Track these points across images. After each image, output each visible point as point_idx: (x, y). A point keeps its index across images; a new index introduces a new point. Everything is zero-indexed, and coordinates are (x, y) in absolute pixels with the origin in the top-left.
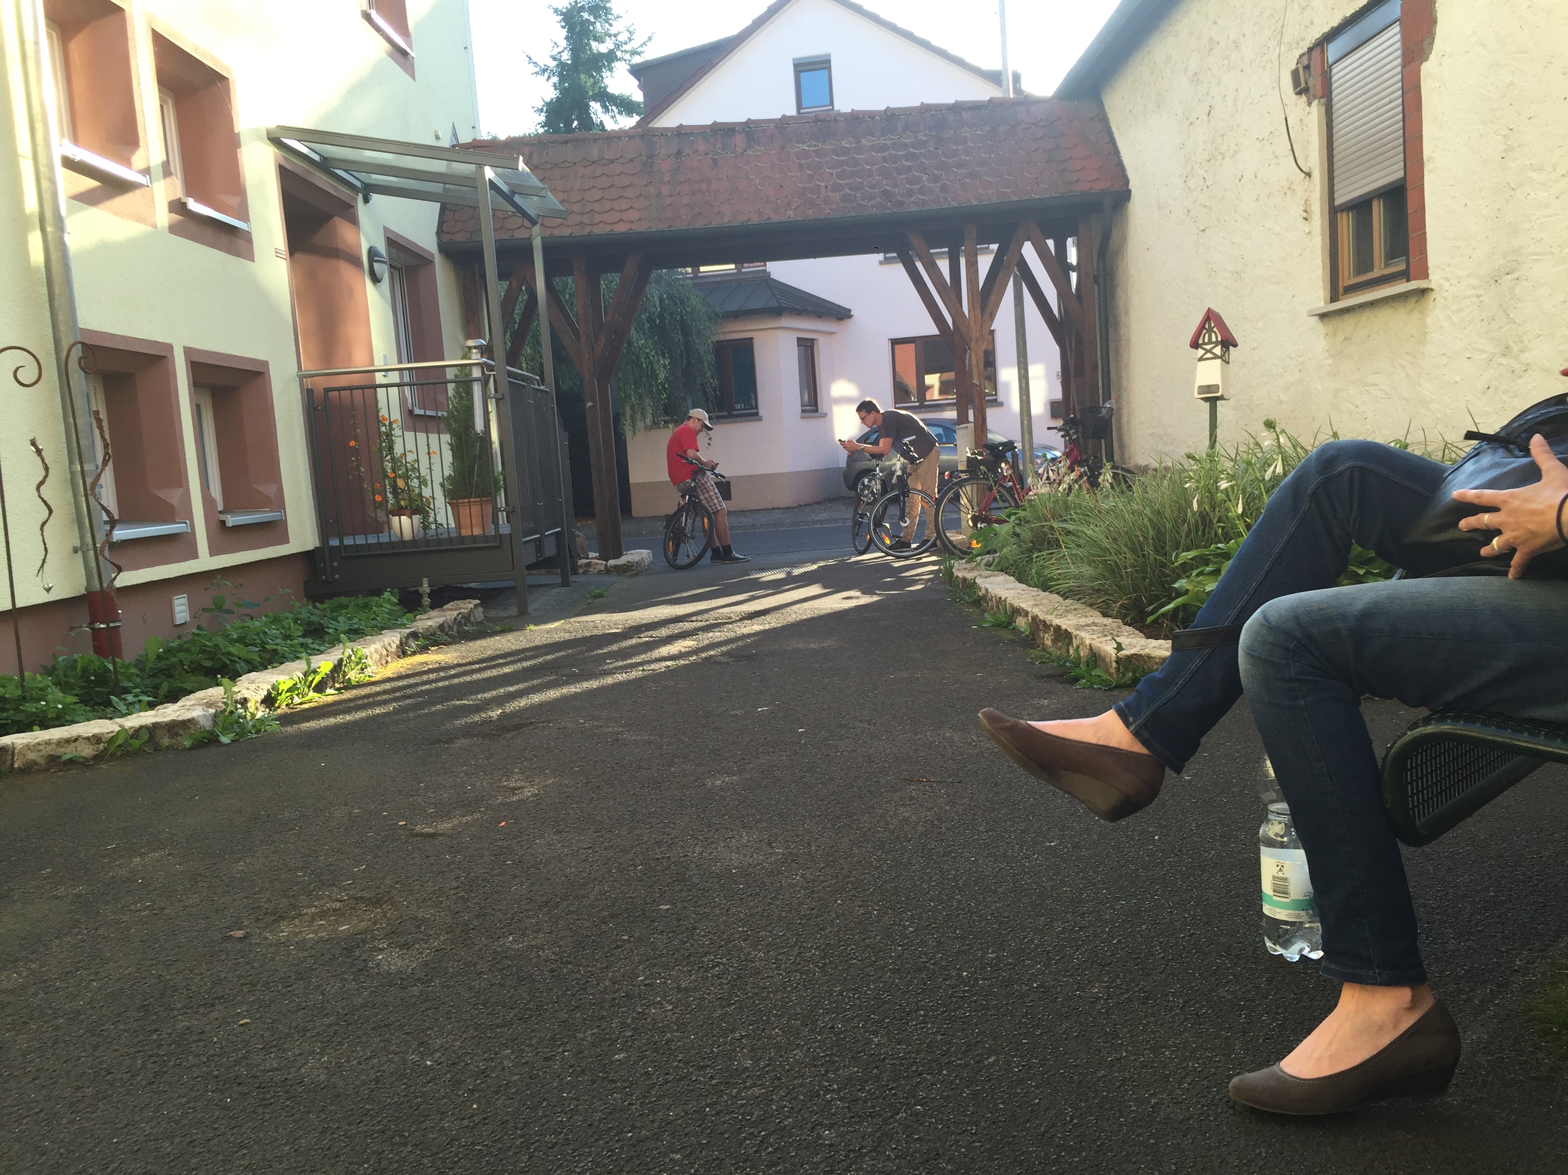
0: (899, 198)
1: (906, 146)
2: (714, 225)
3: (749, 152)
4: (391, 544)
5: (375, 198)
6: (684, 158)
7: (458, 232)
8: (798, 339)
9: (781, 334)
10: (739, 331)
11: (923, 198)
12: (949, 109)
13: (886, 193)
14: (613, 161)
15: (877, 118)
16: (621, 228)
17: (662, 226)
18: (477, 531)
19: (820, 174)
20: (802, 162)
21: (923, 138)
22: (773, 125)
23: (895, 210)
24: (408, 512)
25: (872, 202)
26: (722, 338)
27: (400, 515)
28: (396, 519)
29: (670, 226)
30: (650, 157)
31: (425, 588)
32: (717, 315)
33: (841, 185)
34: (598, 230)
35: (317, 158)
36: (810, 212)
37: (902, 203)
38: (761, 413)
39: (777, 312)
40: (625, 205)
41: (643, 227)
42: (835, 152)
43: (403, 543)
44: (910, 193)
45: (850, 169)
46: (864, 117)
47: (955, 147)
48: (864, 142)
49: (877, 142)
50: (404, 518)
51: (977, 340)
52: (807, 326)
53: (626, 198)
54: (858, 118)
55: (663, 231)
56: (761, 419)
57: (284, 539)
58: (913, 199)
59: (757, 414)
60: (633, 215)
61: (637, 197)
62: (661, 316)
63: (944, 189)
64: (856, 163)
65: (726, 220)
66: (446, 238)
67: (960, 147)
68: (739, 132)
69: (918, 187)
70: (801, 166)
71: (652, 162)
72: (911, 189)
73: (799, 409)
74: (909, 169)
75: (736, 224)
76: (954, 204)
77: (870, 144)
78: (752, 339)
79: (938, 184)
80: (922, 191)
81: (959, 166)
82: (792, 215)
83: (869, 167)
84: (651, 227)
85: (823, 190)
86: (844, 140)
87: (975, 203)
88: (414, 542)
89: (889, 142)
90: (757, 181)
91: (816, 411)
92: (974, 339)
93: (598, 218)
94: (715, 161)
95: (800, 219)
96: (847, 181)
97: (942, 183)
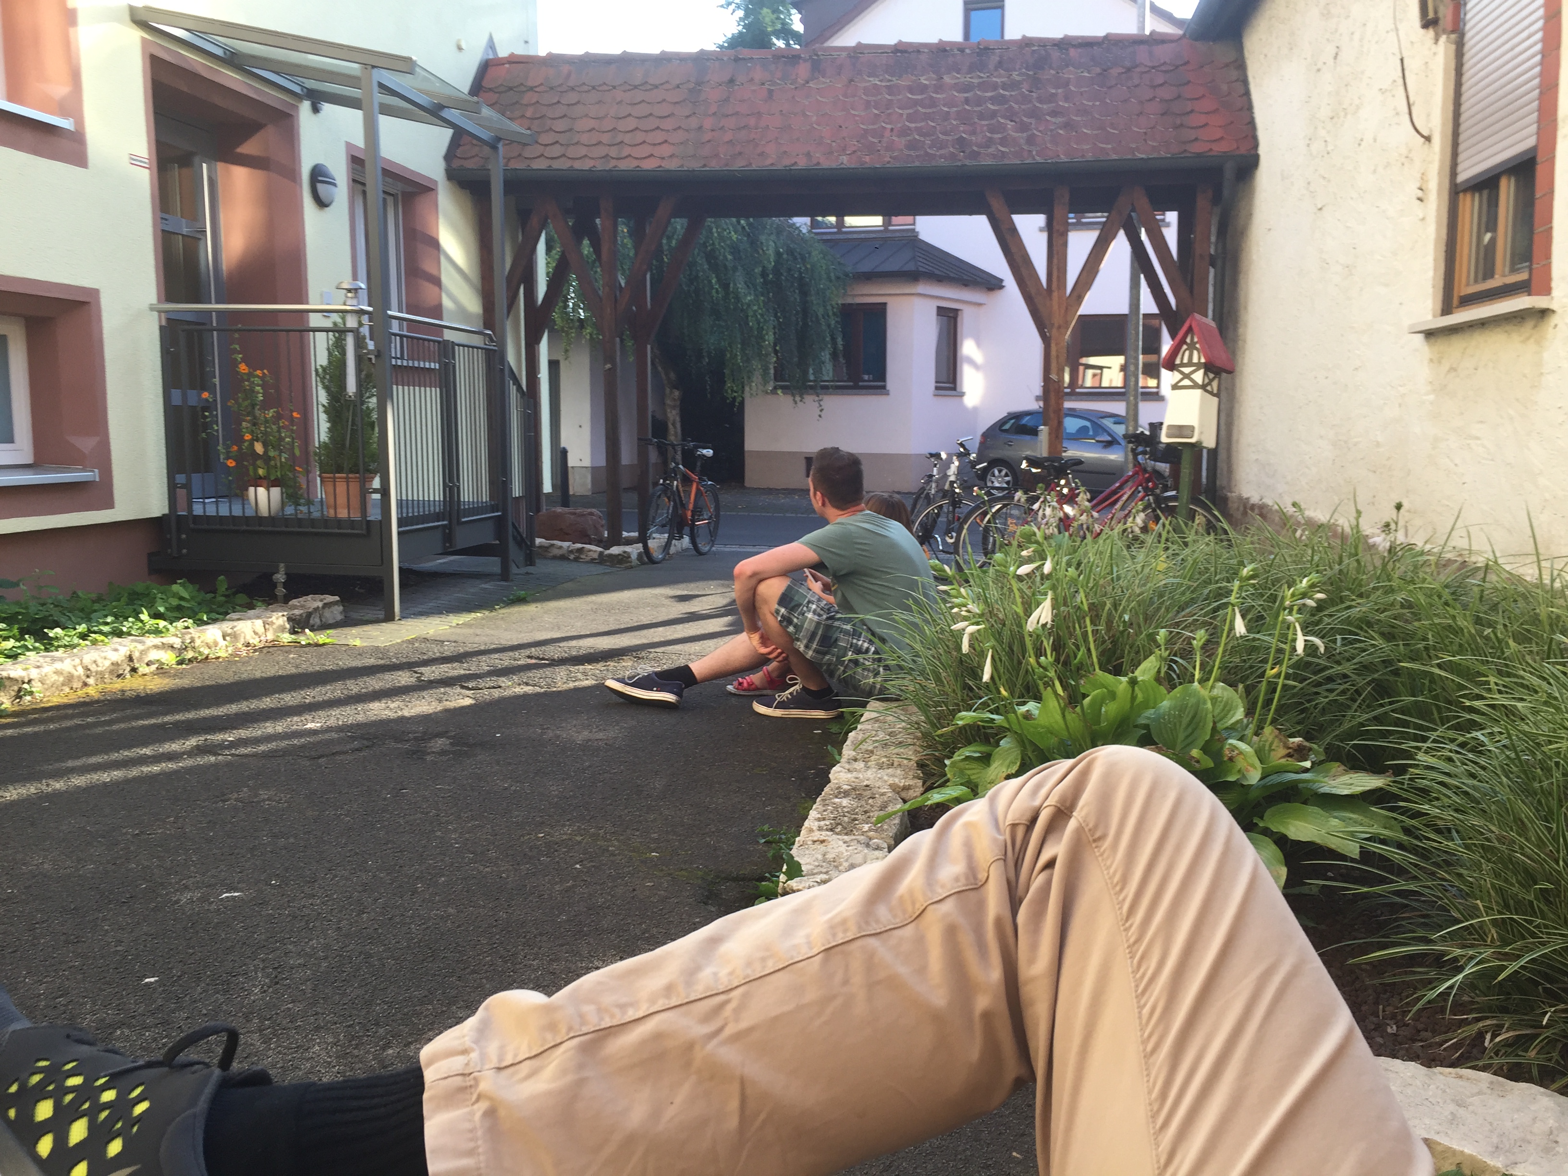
0: (975, 148)
1: (995, 87)
2: (754, 167)
3: (811, 84)
4: (246, 520)
5: (327, 108)
6: (736, 87)
7: (473, 157)
8: (939, 308)
9: (917, 301)
10: (872, 295)
11: (1003, 149)
12: (1055, 45)
13: (961, 141)
14: (656, 87)
15: (968, 51)
16: (649, 165)
17: (694, 165)
18: (343, 514)
19: (889, 114)
20: (870, 98)
21: (1018, 78)
22: (844, 54)
23: (968, 162)
24: (265, 482)
25: (942, 152)
26: (849, 300)
27: (256, 486)
28: (252, 490)
29: (705, 166)
30: (699, 83)
31: (280, 577)
32: (847, 275)
33: (909, 129)
34: (624, 165)
35: (219, 52)
36: (867, 159)
37: (975, 155)
38: (888, 388)
39: (913, 277)
40: (659, 137)
41: (672, 165)
42: (911, 90)
43: (259, 519)
44: (990, 142)
45: (924, 111)
46: (951, 50)
47: (1053, 91)
48: (947, 79)
49: (962, 80)
50: (261, 491)
51: (1059, 327)
52: (950, 295)
53: (662, 130)
54: (945, 51)
55: (694, 171)
56: (888, 394)
57: (108, 503)
58: (990, 150)
59: (884, 387)
60: (666, 150)
61: (675, 130)
62: (776, 271)
63: (1031, 140)
64: (933, 103)
65: (769, 162)
66: (456, 164)
67: (1060, 91)
68: (805, 61)
69: (999, 136)
70: (868, 104)
71: (700, 91)
72: (991, 138)
73: (932, 385)
74: (994, 115)
75: (779, 167)
76: (1039, 159)
77: (953, 82)
78: (885, 304)
79: (1025, 135)
80: (1003, 142)
81: (1054, 113)
82: (845, 161)
83: (946, 109)
84: (682, 166)
85: (887, 134)
86: (922, 76)
87: (1066, 160)
88: (271, 520)
89: (976, 81)
90: (814, 119)
91: (954, 389)
92: (1056, 325)
93: (626, 151)
94: (770, 92)
95: (853, 166)
96: (919, 125)
97: (1030, 133)
